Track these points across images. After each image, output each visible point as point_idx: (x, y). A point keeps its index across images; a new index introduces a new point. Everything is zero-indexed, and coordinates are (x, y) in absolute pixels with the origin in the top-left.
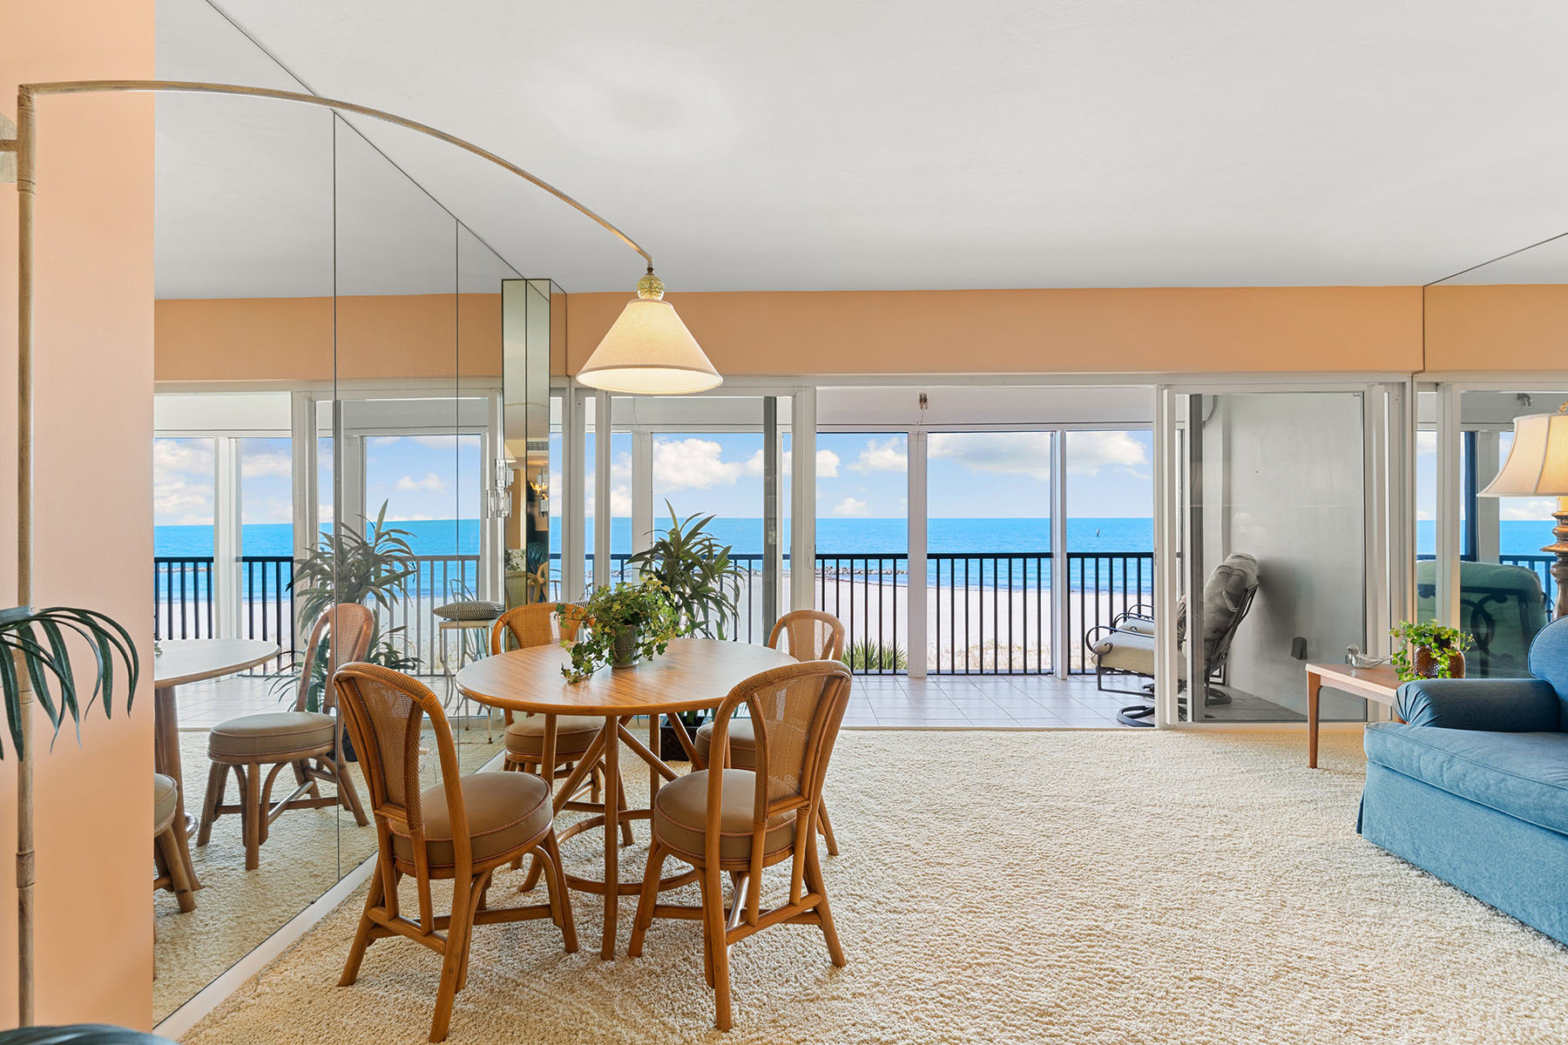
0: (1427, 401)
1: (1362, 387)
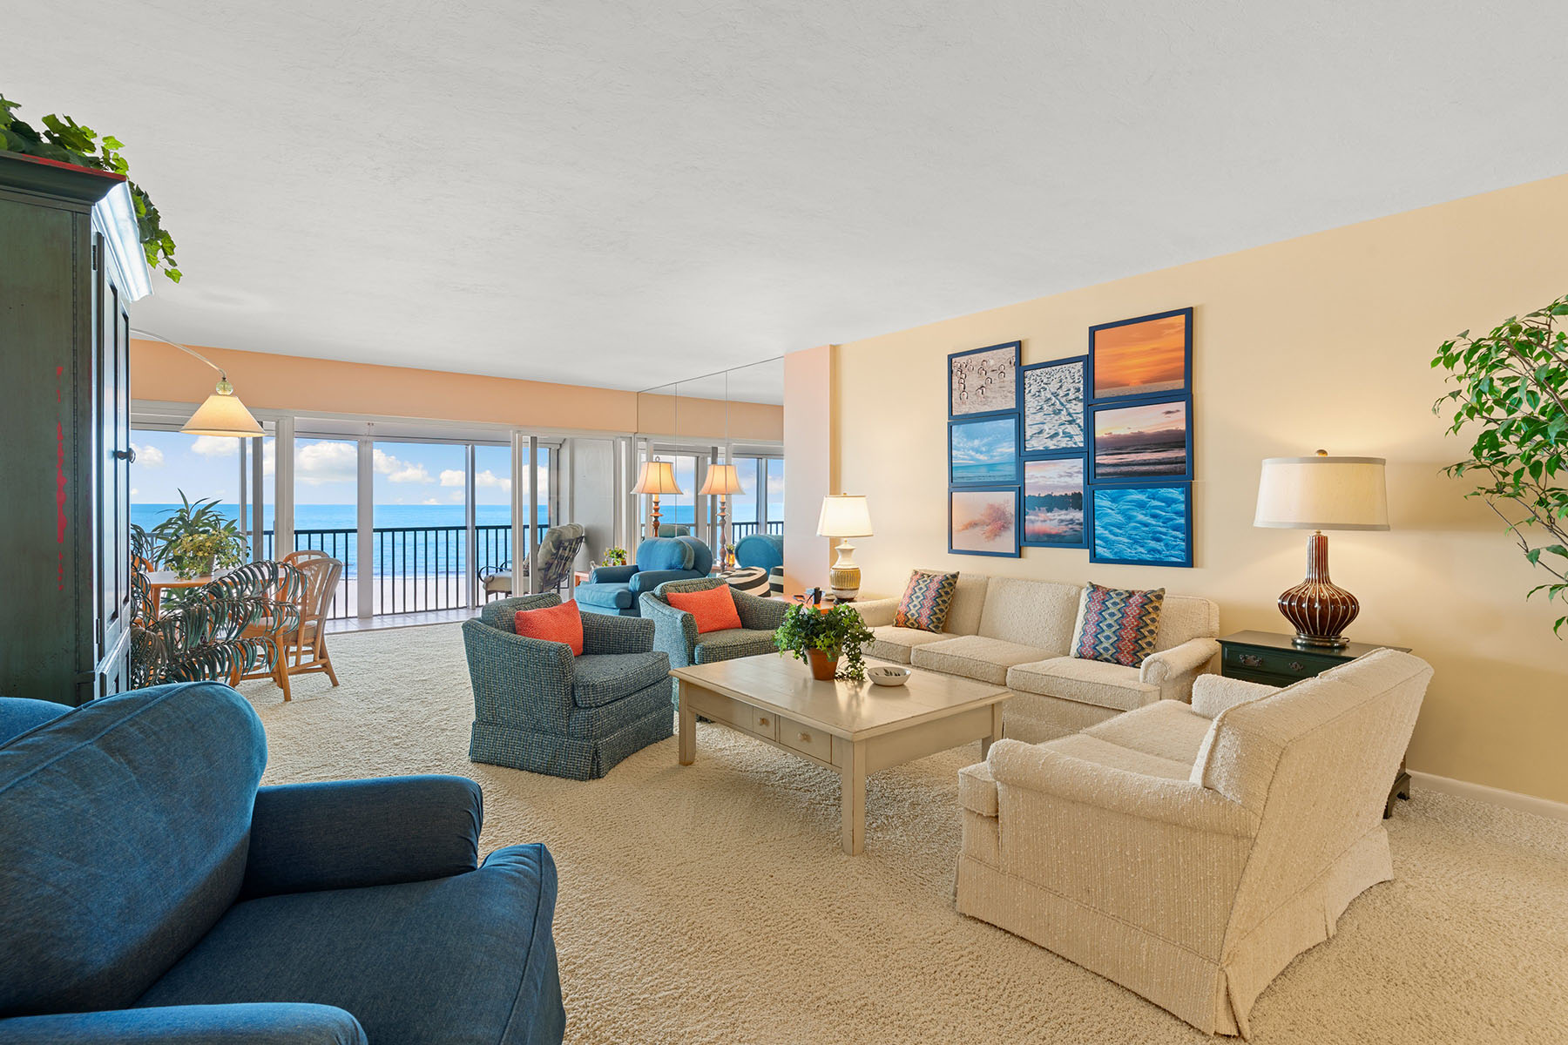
0: (642, 444)
1: (614, 438)
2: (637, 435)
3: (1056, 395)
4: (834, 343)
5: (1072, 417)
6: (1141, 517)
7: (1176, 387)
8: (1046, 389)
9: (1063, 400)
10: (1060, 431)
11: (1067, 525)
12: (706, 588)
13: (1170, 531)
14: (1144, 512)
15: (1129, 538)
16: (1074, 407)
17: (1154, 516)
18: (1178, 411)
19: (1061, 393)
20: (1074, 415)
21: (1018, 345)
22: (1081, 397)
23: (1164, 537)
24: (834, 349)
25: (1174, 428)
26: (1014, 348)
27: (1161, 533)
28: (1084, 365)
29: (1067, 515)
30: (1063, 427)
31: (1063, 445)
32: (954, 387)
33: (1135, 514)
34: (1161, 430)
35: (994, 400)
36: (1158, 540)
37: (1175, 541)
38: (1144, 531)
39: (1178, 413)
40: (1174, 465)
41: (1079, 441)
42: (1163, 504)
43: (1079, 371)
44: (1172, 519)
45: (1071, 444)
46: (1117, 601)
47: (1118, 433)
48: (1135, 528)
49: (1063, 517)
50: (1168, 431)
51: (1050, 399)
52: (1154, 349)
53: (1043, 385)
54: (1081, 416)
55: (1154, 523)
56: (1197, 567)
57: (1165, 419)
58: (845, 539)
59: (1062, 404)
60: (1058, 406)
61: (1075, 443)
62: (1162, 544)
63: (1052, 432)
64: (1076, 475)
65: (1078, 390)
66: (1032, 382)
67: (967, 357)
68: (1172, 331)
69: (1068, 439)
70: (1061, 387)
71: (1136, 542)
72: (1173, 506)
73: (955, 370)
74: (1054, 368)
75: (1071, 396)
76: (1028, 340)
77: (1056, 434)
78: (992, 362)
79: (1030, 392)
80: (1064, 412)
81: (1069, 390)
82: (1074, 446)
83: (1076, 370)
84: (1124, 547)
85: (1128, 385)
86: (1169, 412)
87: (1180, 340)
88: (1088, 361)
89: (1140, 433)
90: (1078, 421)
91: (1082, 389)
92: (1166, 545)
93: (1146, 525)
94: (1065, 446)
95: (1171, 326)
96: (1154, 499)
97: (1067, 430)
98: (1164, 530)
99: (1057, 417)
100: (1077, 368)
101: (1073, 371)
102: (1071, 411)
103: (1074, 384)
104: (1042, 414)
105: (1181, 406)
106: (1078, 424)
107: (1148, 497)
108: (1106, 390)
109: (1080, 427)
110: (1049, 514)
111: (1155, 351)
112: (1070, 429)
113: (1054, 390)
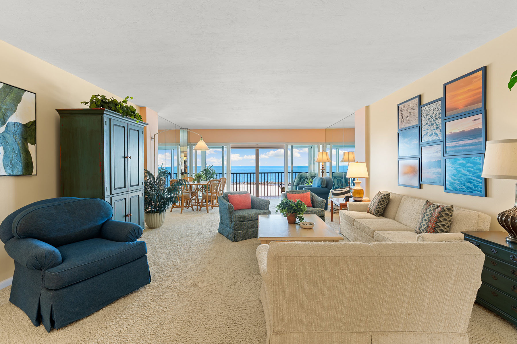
1: (318, 144)
2: (326, 143)
3: (432, 116)
4: (367, 105)
5: (437, 126)
6: (463, 171)
7: (478, 107)
8: (428, 114)
9: (434, 119)
10: (433, 132)
11: (436, 175)
12: (303, 193)
13: (476, 178)
14: (464, 169)
15: (459, 181)
16: (438, 121)
17: (469, 171)
18: (479, 119)
19: (434, 116)
20: (438, 125)
21: (420, 97)
22: (441, 117)
23: (473, 181)
24: (367, 107)
25: (477, 128)
26: (418, 98)
27: (472, 179)
28: (441, 102)
29: (435, 170)
30: (434, 131)
31: (434, 139)
32: (399, 118)
33: (461, 170)
34: (471, 129)
35: (412, 121)
36: (471, 183)
37: (478, 183)
38: (464, 178)
39: (479, 120)
40: (477, 146)
41: (440, 137)
42: (472, 165)
43: (440, 105)
44: (476, 173)
45: (437, 138)
46: (432, 209)
47: (454, 132)
48: (461, 177)
49: (434, 171)
50: (475, 129)
51: (430, 119)
52: (469, 90)
53: (427, 113)
54: (441, 125)
55: (469, 174)
56: (489, 197)
57: (473, 123)
58: (357, 178)
59: (434, 120)
60: (433, 122)
61: (439, 138)
62: (472, 184)
63: (431, 133)
64: (439, 152)
65: (440, 113)
66: (424, 112)
67: (403, 105)
68: (477, 79)
69: (436, 136)
70: (434, 113)
71: (462, 183)
72: (477, 166)
73: (400, 111)
74: (431, 105)
75: (437, 117)
76: (423, 94)
77: (432, 134)
78: (411, 105)
79: (423, 116)
80: (435, 124)
81: (436, 114)
82: (438, 139)
83: (439, 105)
84: (457, 185)
85: (458, 109)
86: (475, 120)
87: (480, 83)
88: (444, 100)
89: (463, 131)
90: (440, 128)
91: (441, 113)
92: (474, 185)
93: (466, 175)
94: (435, 139)
95: (476, 77)
96: (469, 163)
97: (436, 132)
98: (473, 178)
99: (432, 127)
100: (439, 104)
101: (438, 105)
102: (437, 123)
103: (438, 111)
104: (427, 126)
105: (480, 116)
106: (440, 129)
107: (466, 162)
108: (450, 112)
109: (440, 130)
110: (430, 170)
111: (470, 90)
112: (438, 131)
113: (431, 115)
